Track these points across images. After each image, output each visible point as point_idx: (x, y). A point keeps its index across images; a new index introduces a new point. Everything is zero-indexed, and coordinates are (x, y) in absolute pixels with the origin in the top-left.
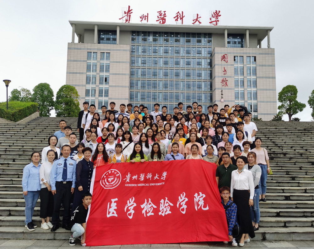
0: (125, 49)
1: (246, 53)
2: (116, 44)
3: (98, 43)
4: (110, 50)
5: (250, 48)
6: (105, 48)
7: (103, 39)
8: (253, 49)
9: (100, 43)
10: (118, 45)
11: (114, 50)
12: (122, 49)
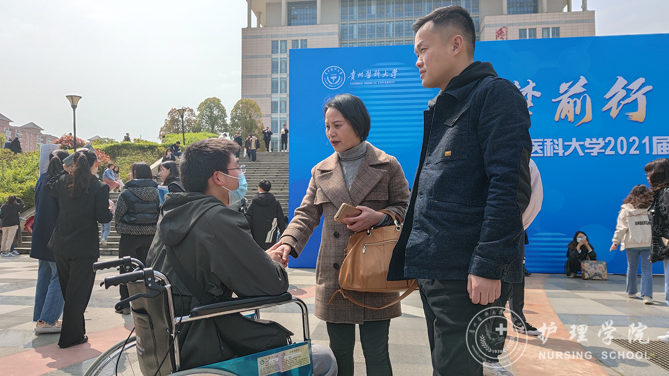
0: (331, 31)
1: (541, 23)
2: (316, 24)
3: (288, 26)
4: (306, 35)
5: (549, 14)
6: (299, 32)
7: (295, 18)
8: (555, 14)
9: (291, 25)
10: (319, 26)
11: (313, 35)
12: (327, 31)
